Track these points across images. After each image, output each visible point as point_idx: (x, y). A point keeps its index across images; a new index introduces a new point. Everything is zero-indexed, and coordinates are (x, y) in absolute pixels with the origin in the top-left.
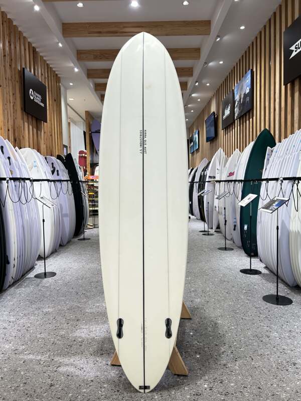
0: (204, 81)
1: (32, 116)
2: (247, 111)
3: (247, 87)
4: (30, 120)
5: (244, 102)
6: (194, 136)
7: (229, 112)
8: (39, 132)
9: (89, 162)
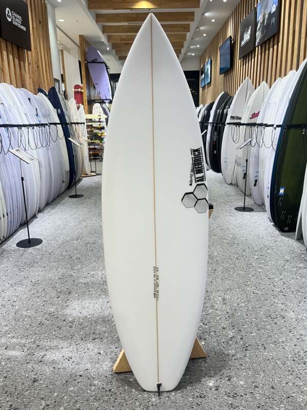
1: (12, 43)
2: (271, 35)
3: (273, 4)
4: (10, 48)
5: (268, 24)
6: (206, 67)
7: (249, 37)
8: (22, 63)
9: (85, 98)
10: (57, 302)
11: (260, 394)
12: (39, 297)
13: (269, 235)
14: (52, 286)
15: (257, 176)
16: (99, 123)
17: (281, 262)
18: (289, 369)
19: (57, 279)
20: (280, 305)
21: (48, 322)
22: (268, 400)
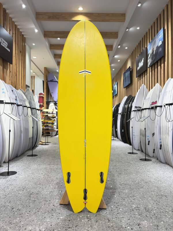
0: (124, 45)
3: (160, 41)
5: (157, 53)
9: (45, 100)
16: (52, 114)
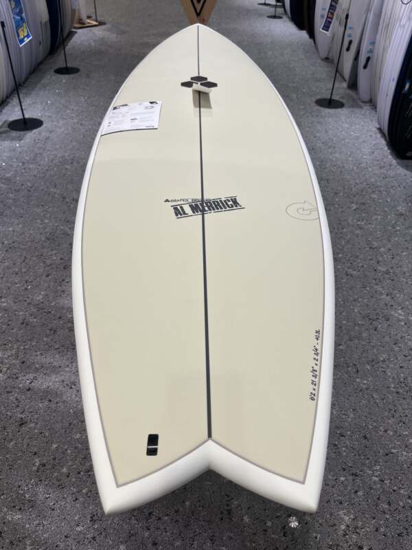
10: (46, 284)
11: (346, 447)
12: (17, 274)
13: (376, 163)
14: (37, 253)
15: (371, 51)
17: (391, 217)
18: (390, 407)
19: (44, 239)
20: (384, 296)
21: (35, 320)
22: (358, 457)
